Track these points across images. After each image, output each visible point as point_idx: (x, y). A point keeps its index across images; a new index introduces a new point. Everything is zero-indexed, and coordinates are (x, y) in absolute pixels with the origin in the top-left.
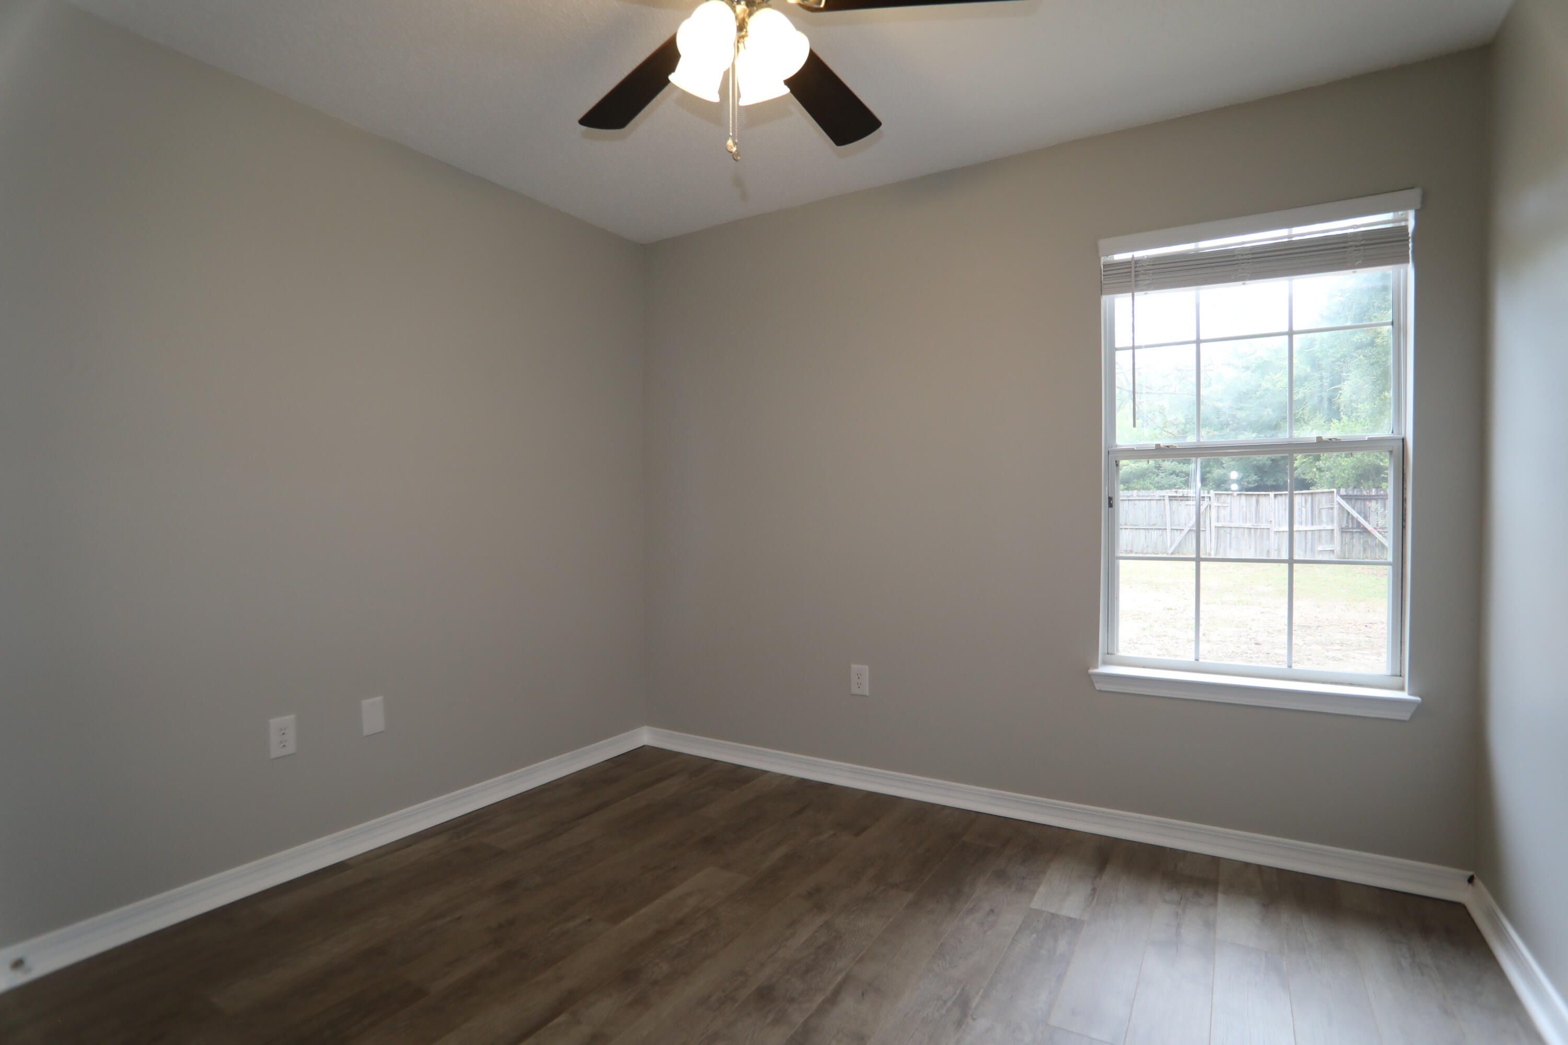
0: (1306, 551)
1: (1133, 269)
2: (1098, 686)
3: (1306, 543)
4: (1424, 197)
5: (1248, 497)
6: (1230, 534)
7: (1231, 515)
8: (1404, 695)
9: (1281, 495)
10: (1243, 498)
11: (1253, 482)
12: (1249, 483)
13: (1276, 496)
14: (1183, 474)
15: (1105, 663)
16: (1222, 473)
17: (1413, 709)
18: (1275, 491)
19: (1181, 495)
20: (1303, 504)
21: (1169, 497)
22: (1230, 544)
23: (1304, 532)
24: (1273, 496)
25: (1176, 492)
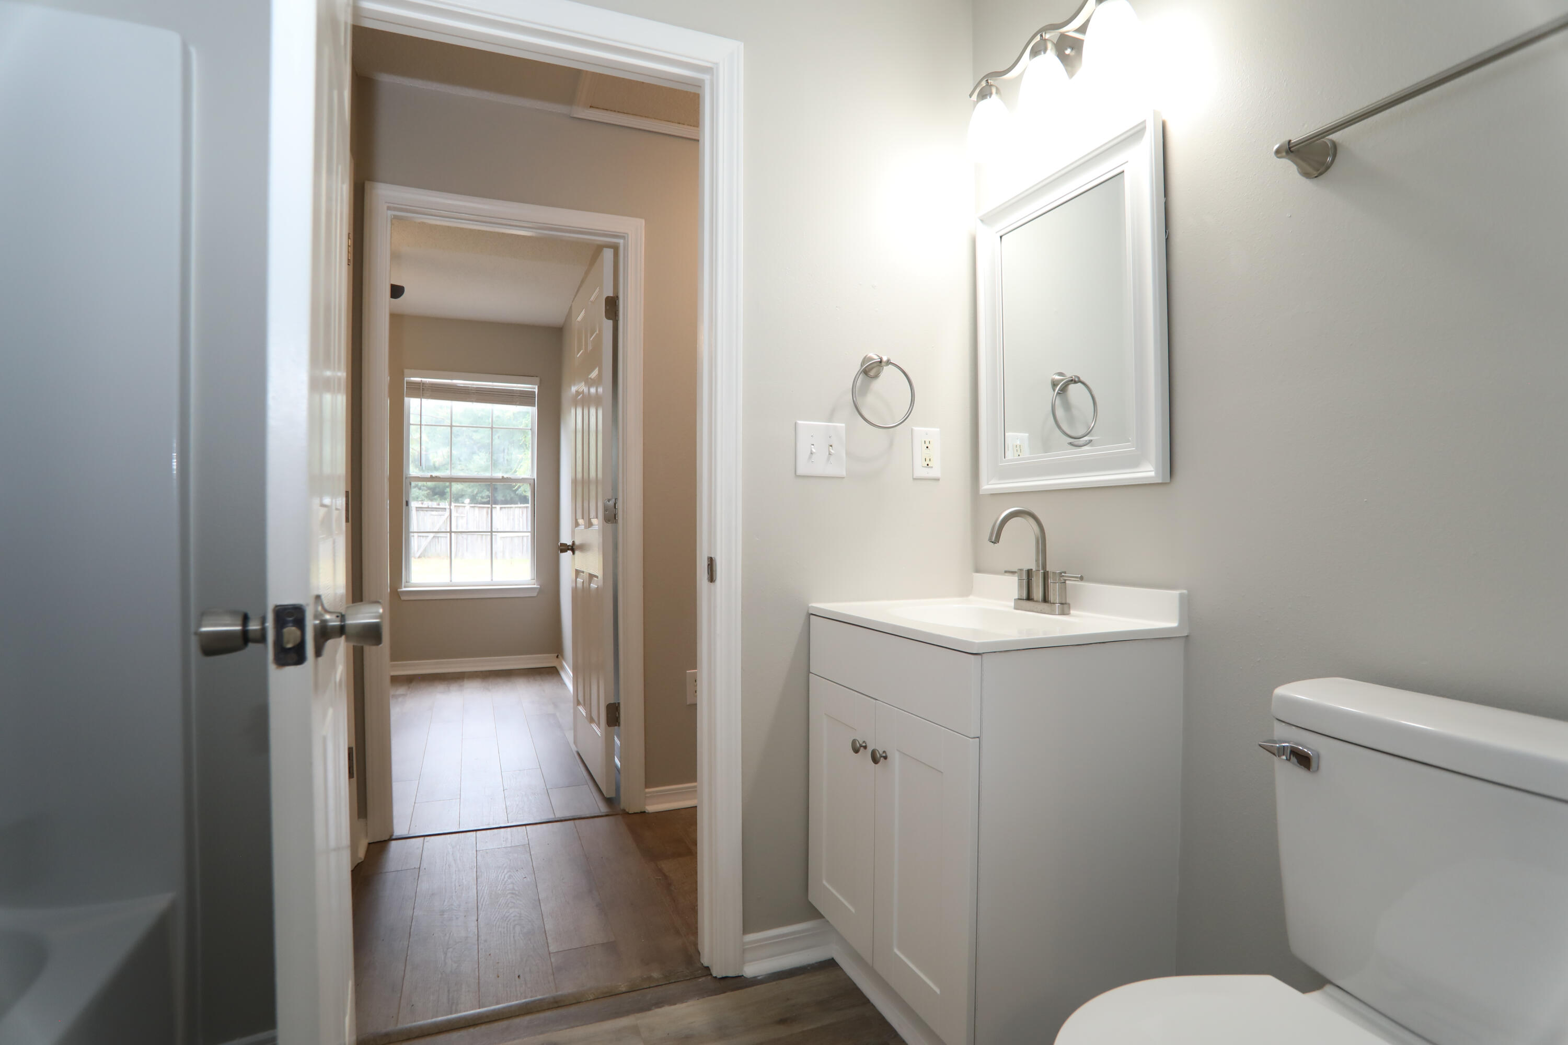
0: (522, 552)
1: (421, 387)
2: (403, 598)
3: (523, 546)
4: (541, 381)
5: (480, 509)
6: (467, 540)
7: (467, 523)
8: (535, 586)
9: (505, 508)
10: (477, 509)
11: (485, 497)
12: (482, 497)
13: (501, 508)
14: (425, 488)
15: (405, 587)
16: (459, 488)
17: (538, 590)
18: (501, 504)
19: (426, 506)
20: (521, 516)
21: (416, 508)
22: (467, 548)
23: (521, 538)
24: (499, 509)
25: (422, 503)
